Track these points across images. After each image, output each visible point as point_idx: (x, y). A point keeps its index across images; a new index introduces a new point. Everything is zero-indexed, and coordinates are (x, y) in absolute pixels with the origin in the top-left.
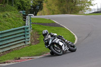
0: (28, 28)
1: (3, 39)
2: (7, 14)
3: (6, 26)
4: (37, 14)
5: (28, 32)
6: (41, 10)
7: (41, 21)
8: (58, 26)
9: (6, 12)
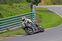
0: (34, 13)
1: (19, 20)
2: (21, 5)
3: (21, 12)
4: (38, 5)
5: (34, 16)
6: (40, 2)
7: (41, 9)
8: (52, 12)
9: (21, 4)
